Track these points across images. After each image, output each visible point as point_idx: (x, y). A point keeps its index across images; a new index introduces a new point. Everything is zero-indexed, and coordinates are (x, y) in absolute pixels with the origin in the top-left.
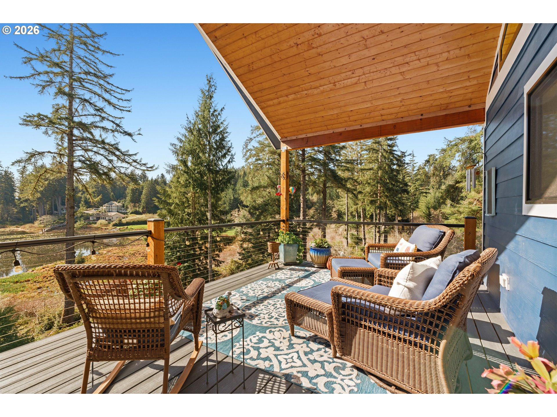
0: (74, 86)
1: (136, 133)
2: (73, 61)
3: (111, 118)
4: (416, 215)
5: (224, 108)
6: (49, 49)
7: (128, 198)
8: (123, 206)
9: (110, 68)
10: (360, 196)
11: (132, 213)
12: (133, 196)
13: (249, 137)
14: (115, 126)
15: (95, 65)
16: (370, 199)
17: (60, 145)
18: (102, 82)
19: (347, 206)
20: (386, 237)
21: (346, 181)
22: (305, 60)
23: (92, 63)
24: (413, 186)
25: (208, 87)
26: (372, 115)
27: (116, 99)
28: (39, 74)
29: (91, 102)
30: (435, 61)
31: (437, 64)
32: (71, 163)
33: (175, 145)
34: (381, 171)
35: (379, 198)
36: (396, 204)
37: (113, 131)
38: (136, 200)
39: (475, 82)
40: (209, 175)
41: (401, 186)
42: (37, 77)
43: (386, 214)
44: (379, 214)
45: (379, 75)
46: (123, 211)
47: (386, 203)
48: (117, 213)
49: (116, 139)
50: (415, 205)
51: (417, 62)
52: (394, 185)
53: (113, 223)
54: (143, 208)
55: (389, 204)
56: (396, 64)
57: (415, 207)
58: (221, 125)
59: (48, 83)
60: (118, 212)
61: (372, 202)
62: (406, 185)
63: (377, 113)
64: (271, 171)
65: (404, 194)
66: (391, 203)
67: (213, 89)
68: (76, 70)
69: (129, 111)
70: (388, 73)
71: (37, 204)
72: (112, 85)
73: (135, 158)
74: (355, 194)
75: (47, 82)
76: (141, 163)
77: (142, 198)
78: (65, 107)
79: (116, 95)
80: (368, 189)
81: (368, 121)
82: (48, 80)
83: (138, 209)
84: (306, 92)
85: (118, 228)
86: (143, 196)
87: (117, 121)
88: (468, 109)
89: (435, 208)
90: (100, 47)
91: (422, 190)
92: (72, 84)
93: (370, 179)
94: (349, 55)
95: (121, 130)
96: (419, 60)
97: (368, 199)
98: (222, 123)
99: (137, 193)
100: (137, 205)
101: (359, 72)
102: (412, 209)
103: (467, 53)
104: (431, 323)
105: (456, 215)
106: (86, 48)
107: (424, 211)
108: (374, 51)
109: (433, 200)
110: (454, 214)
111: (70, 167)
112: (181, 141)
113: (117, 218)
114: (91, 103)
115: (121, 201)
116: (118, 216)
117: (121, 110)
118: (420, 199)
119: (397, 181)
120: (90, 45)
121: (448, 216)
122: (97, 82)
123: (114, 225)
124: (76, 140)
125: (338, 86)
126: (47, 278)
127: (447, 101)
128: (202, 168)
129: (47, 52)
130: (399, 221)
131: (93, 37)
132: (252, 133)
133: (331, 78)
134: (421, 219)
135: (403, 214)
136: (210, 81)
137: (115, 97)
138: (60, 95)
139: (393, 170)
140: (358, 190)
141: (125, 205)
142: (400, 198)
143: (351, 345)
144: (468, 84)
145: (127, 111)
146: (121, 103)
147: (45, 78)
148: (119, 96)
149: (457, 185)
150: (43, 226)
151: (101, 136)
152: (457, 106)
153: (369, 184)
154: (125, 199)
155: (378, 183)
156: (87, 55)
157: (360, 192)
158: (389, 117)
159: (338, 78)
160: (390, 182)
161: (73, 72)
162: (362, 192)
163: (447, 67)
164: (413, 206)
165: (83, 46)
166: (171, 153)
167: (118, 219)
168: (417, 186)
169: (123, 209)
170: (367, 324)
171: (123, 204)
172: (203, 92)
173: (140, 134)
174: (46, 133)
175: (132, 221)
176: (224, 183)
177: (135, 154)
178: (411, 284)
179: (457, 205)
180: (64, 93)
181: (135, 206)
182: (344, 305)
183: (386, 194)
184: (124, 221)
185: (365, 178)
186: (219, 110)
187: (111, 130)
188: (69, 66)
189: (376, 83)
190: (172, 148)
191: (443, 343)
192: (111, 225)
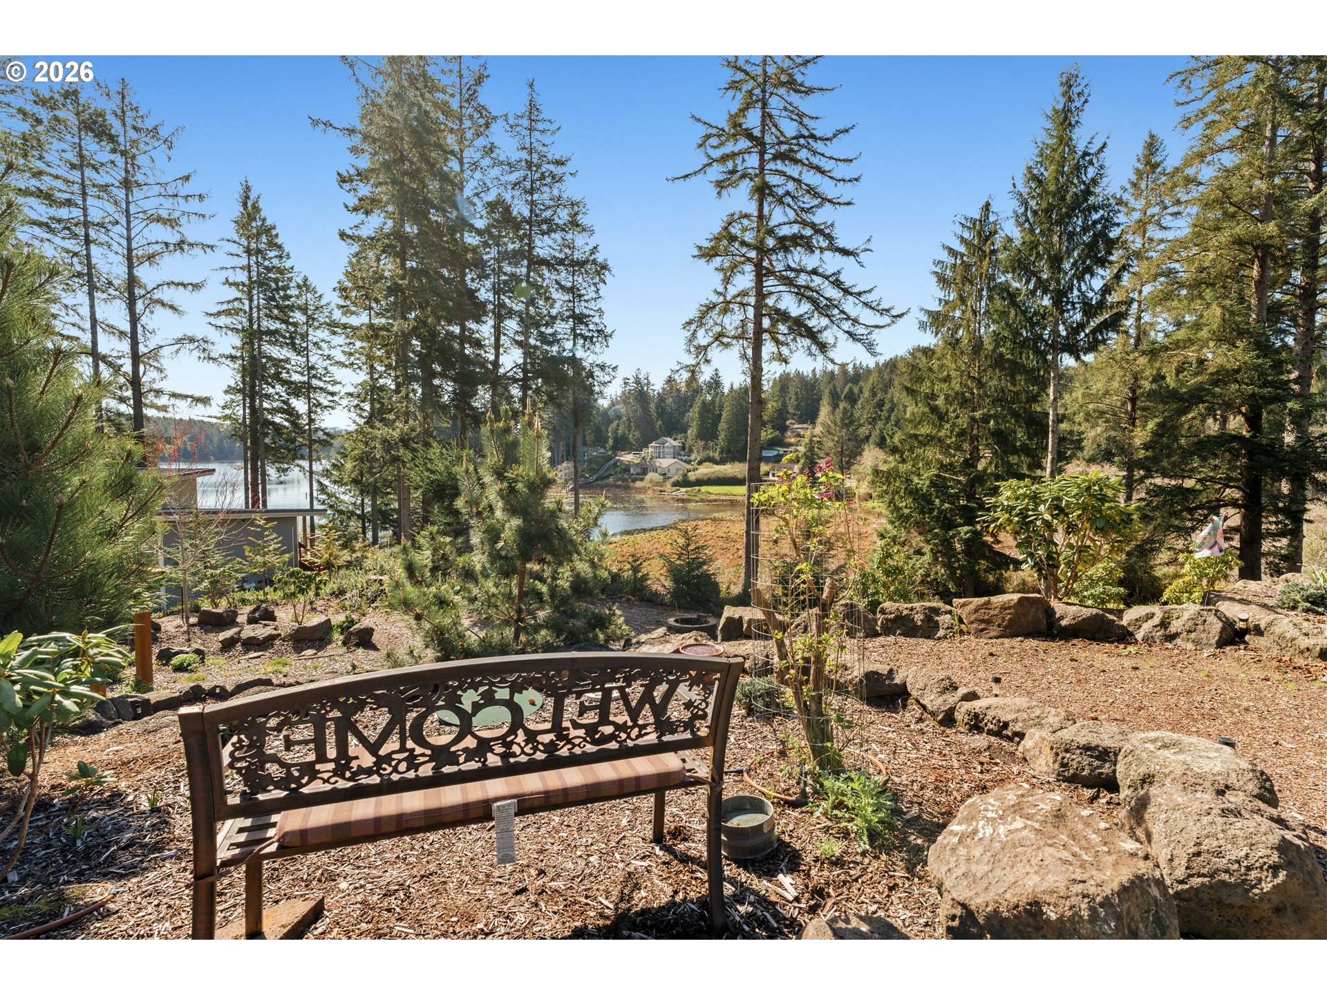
7: (692, 432)
8: (683, 448)
11: (702, 461)
12: (702, 425)
25: (1063, 100)
32: (759, 319)
33: (943, 262)
38: (708, 434)
46: (685, 458)
48: (675, 460)
53: (673, 480)
54: (721, 452)
67: (1077, 104)
77: (719, 429)
83: (712, 454)
85: (682, 489)
86: (722, 425)
99: (709, 418)
100: (711, 444)
113: (677, 470)
115: (679, 437)
116: (678, 466)
123: (674, 484)
141: (687, 446)
154: (687, 432)
167: (680, 473)
169: (683, 452)
171: (684, 444)
172: (1051, 117)
175: (706, 478)
177: (869, 291)
181: (705, 448)
184: (692, 476)
186: (1095, 150)
192: (668, 485)
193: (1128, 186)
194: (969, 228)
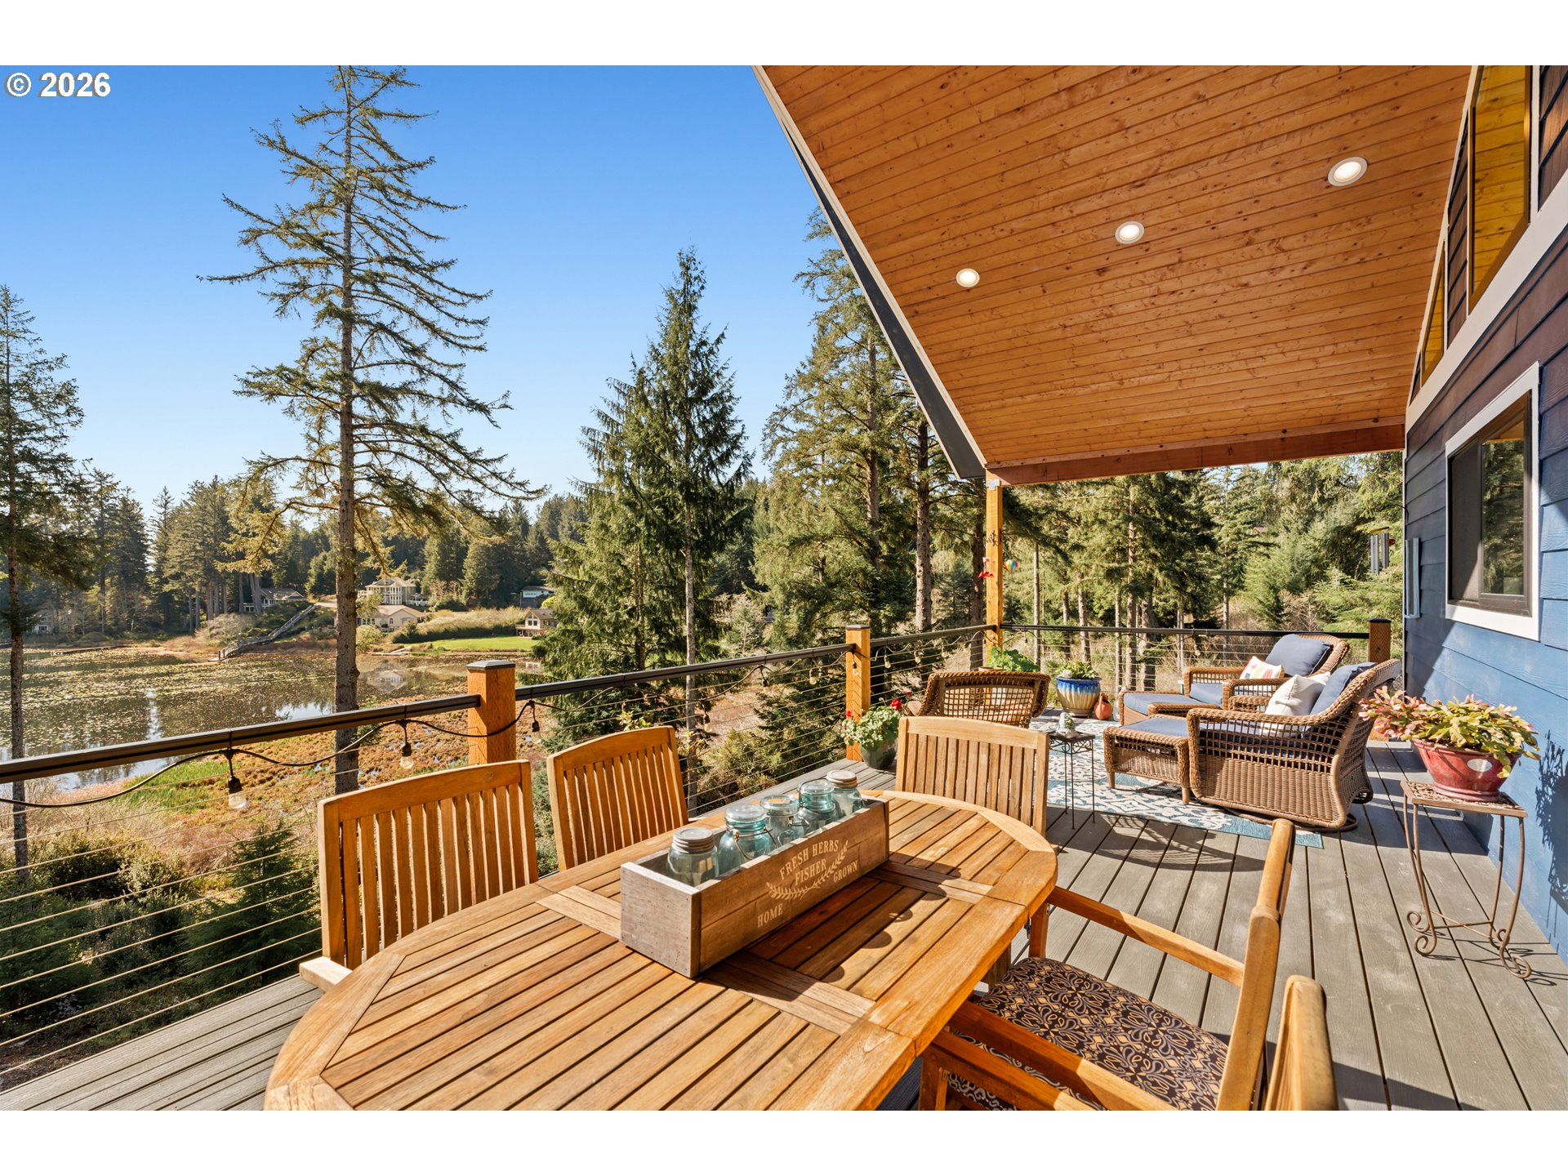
0: (353, 293)
1: (497, 405)
2: (353, 230)
3: (437, 370)
4: (1238, 610)
5: (723, 335)
6: (299, 205)
7: (431, 567)
8: (418, 589)
9: (433, 241)
10: (1076, 558)
11: (441, 607)
12: (443, 560)
13: (781, 404)
14: (446, 387)
15: (403, 238)
16: (1106, 565)
17: (314, 440)
18: (416, 278)
19: (1038, 584)
20: (1150, 671)
21: (1041, 517)
22: (1073, 347)
23: (395, 232)
24: (1226, 524)
25: (682, 282)
26: (1185, 429)
27: (451, 319)
28: (275, 266)
29: (395, 330)
30: (1312, 356)
31: (1315, 360)
32: (347, 485)
33: (594, 431)
34: (1137, 487)
35: (1130, 562)
36: (1180, 580)
37: (443, 402)
38: (450, 571)
39: (1384, 385)
40: (688, 508)
41: (1193, 527)
42: (269, 274)
43: (1150, 606)
44: (1132, 607)
45: (1207, 371)
46: (417, 603)
47: (1150, 576)
48: (403, 607)
49: (450, 420)
50: (1235, 581)
51: (1281, 356)
52: (1174, 526)
53: (395, 634)
54: (470, 594)
55: (1160, 579)
56: (1240, 357)
57: (1235, 586)
58: (716, 379)
59: (297, 290)
60: (404, 603)
61: (1113, 575)
62: (1209, 524)
63: (1195, 427)
64: (837, 495)
65: (1202, 550)
66: (1167, 575)
67: (696, 288)
68: (359, 251)
69: (481, 348)
70: (1226, 369)
71: (202, 584)
72: (441, 284)
73: (499, 468)
74: (1061, 552)
75: (295, 286)
76: (512, 481)
77: (465, 565)
78: (332, 345)
79: (450, 309)
80: (1099, 537)
81: (1176, 438)
82: (298, 281)
83: (455, 597)
84: (1062, 391)
85: (408, 647)
86: (469, 562)
87: (452, 377)
88: (1372, 424)
89: (1295, 589)
90: (413, 192)
91: (1253, 536)
92: (349, 289)
93: (1105, 509)
94: (1157, 344)
95: (460, 397)
96: (1283, 353)
97: (1099, 566)
98: (718, 374)
99: (452, 552)
100: (454, 584)
101: (1168, 367)
102: (1224, 591)
103: (1368, 347)
104: (1321, 739)
105: (1357, 609)
106: (382, 197)
107: (1261, 598)
108: (1203, 340)
109: (1287, 566)
110: (1353, 606)
111: (346, 494)
112: (607, 420)
113: (404, 620)
114: (394, 335)
115: (412, 575)
116: (405, 615)
117: (460, 346)
118: (1250, 562)
119: (1182, 514)
120: (391, 187)
121: (1336, 613)
122: (405, 279)
123: (397, 640)
124: (360, 426)
125: (1127, 384)
126: (255, 777)
127: (1334, 411)
128: (669, 492)
129: (294, 213)
130: (1186, 625)
131: (402, 169)
132: (789, 395)
133: (1114, 373)
134: (1251, 621)
135: (1200, 607)
136: (688, 269)
137: (449, 315)
139: (1170, 484)
140: (1072, 541)
141: (423, 587)
142: (1190, 561)
143: (1215, 781)
144: (1371, 387)
145: (475, 348)
146: (462, 330)
147: (287, 276)
148: (458, 312)
149: (1359, 528)
150: (218, 641)
151: (414, 415)
152: (1351, 418)
153: (1103, 522)
154: (422, 569)
155: (1127, 519)
156: (382, 213)
157: (1077, 547)
158: (1220, 433)
159: (1131, 373)
160: (1162, 516)
161: (352, 258)
162: (1083, 548)
163: (1331, 364)
164: (1228, 584)
165: (376, 194)
166: (583, 453)
167: (406, 623)
168: (1239, 526)
169: (416, 596)
170: (1238, 752)
171: (418, 584)
172: (671, 297)
173: (505, 406)
174: (290, 411)
175: (442, 630)
176: (725, 528)
177: (500, 459)
178: (1295, 702)
179: (1361, 583)
180: (335, 314)
181: (447, 589)
182: (1203, 733)
183: (1152, 550)
184: (422, 628)
185: (1092, 508)
186: (712, 341)
187: (439, 398)
188: (342, 244)
189: (1199, 383)
190: (585, 439)
191: (1335, 758)
192: (389, 640)
193: (806, 363)
194: (624, 395)
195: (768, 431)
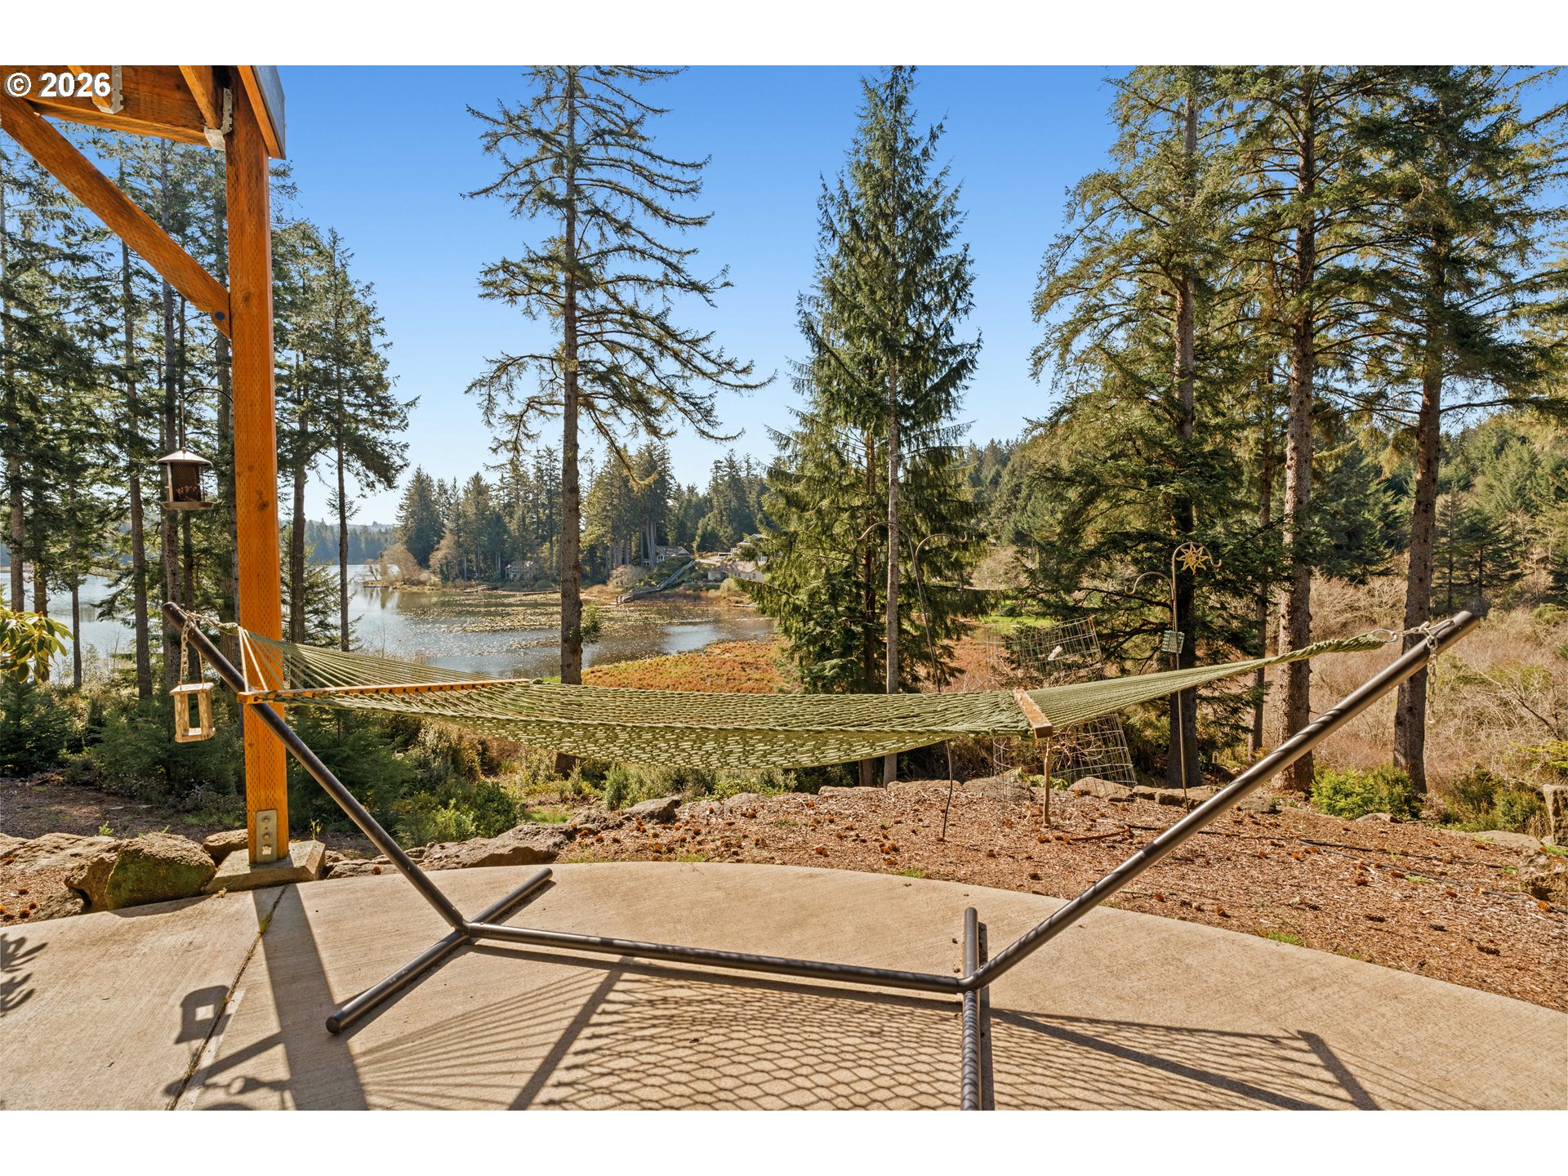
0: (576, 182)
1: (718, 283)
2: (576, 116)
3: (657, 252)
14: (666, 270)
27: (666, 193)
28: (516, 170)
29: (608, 211)
32: (570, 378)
37: (661, 284)
42: (512, 179)
69: (699, 224)
73: (707, 347)
76: (719, 360)
78: (558, 237)
92: (572, 177)
95: (680, 279)
98: (937, 184)
111: (569, 387)
114: (607, 217)
117: (681, 226)
122: (629, 160)
137: (666, 190)
138: (548, 209)
145: (695, 224)
150: (620, 589)
173: (727, 284)
174: (528, 311)
177: (707, 338)
180: (551, 200)
187: (657, 281)
195: (1044, 274)
